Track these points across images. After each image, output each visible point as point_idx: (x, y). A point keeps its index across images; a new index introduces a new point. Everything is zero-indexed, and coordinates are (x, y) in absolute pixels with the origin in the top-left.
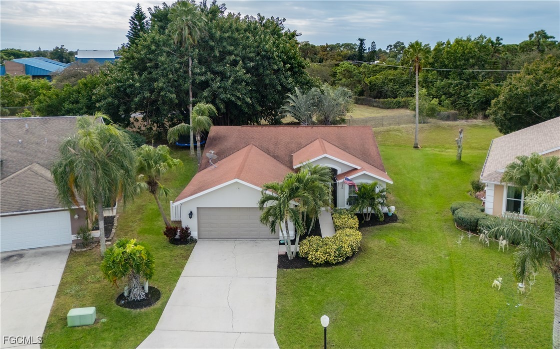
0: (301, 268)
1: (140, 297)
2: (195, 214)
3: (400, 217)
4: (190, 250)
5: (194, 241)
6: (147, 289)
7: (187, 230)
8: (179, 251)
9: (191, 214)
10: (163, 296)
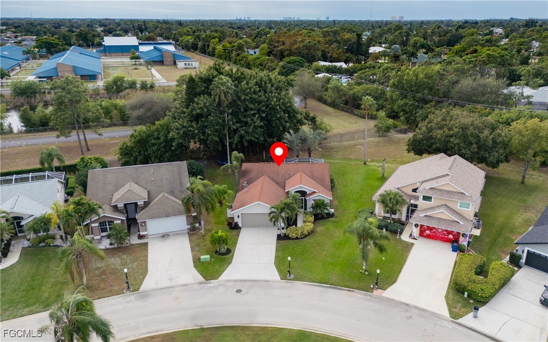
0: (286, 240)
1: (224, 251)
2: (240, 216)
3: (336, 214)
4: (239, 233)
5: (240, 228)
6: (226, 249)
7: (236, 223)
8: (234, 233)
9: (238, 216)
10: (232, 251)
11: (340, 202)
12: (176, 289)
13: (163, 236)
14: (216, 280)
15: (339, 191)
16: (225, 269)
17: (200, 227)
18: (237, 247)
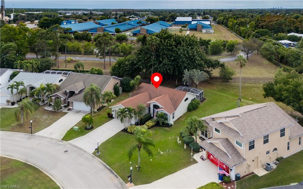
0: (125, 132)
4: (110, 120)
5: (113, 118)
6: (91, 127)
7: (112, 115)
8: (107, 120)
9: (113, 111)
10: (93, 129)
12: (46, 139)
13: (77, 112)
14: (66, 142)
16: (77, 137)
17: (98, 112)
18: (98, 128)
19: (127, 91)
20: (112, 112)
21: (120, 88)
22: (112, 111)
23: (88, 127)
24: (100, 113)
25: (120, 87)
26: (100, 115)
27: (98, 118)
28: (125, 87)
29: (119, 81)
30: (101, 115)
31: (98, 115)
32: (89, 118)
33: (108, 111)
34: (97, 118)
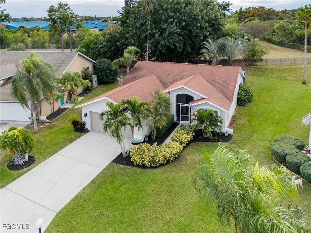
0: (124, 165)
1: (19, 163)
2: (88, 114)
3: (234, 138)
4: (79, 137)
5: (87, 131)
6: (27, 159)
7: (84, 124)
8: (73, 137)
9: (86, 115)
10: (33, 165)
11: (250, 121)
15: (255, 107)
17: (49, 121)
18: (49, 160)
19: (107, 81)
20: (83, 116)
21: (93, 76)
22: (83, 114)
23: (19, 161)
24: (54, 123)
25: (94, 74)
26: (54, 126)
27: (50, 133)
28: (103, 75)
29: (90, 65)
30: (58, 126)
31: (49, 128)
32: (21, 137)
33: (72, 117)
34: (47, 133)
